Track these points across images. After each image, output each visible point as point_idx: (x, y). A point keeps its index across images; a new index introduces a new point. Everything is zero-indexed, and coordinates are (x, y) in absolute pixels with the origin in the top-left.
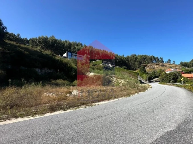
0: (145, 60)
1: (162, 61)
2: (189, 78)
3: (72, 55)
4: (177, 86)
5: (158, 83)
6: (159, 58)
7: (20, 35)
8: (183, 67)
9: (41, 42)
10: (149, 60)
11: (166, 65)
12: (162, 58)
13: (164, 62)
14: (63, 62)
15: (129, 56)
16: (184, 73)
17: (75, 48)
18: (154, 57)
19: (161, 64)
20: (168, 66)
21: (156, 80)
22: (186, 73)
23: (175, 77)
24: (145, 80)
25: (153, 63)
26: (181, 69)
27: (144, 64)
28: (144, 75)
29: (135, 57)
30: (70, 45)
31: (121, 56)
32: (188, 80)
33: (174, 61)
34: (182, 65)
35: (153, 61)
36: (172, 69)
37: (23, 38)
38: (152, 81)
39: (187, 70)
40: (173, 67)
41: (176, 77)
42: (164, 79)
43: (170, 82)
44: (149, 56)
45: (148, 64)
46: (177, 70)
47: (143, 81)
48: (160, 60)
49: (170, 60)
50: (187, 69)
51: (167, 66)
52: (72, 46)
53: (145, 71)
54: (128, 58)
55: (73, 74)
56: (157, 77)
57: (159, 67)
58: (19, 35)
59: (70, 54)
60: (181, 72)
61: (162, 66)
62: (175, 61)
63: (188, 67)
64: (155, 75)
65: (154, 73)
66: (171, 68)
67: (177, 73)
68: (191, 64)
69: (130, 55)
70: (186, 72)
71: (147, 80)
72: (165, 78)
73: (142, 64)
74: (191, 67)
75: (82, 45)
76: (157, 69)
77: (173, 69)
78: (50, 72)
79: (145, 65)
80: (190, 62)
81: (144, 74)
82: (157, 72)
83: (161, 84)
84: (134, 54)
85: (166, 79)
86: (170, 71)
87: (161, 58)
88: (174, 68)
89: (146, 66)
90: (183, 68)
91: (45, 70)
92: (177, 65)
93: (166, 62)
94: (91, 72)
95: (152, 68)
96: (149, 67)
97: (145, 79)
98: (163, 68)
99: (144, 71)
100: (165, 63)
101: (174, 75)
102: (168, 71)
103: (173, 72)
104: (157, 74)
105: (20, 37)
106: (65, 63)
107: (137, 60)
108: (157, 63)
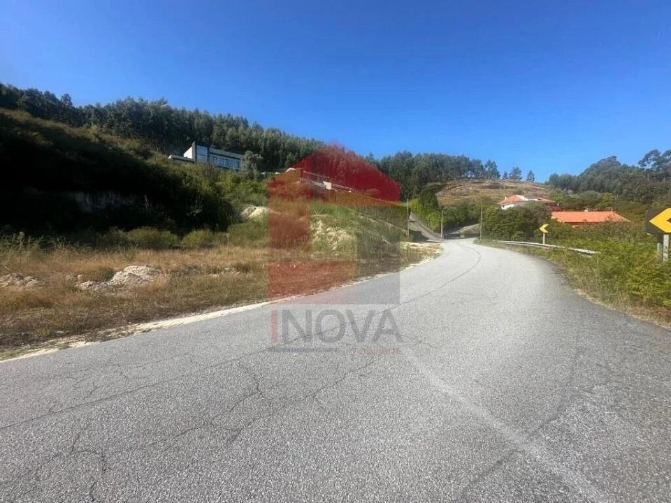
0: (441, 168)
1: (495, 173)
2: (574, 226)
3: (209, 153)
4: (524, 253)
5: (473, 239)
6: (484, 163)
7: (70, 98)
8: (559, 189)
9: (123, 116)
10: (453, 169)
11: (507, 184)
12: (494, 163)
13: (499, 176)
14: (170, 173)
15: (389, 158)
16: (562, 210)
17: (223, 134)
18: (466, 160)
19: (491, 181)
20: (512, 188)
21: (468, 231)
22: (567, 209)
23: (528, 221)
24: (435, 231)
25: (463, 178)
26: (551, 197)
27: (436, 181)
28: (432, 216)
29: (407, 160)
30: (210, 124)
31: (365, 157)
32: (570, 231)
33: (531, 173)
34: (556, 186)
35: (465, 171)
36: (522, 198)
37: (81, 107)
38: (454, 233)
39: (573, 200)
40: (527, 190)
41: (532, 221)
42: (491, 228)
43: (510, 236)
44: (454, 157)
45: (447, 180)
46: (536, 200)
47: (425, 234)
48: (487, 169)
49: (520, 169)
50: (572, 196)
51: (507, 187)
52: (215, 127)
53: (436, 204)
54: (386, 163)
55: (197, 211)
56: (474, 221)
57: (482, 190)
58: (67, 98)
59: (203, 150)
60: (551, 205)
61: (490, 187)
62: (533, 172)
63: (576, 190)
64: (467, 215)
65: (465, 208)
66: (520, 193)
67: (537, 207)
68: (586, 182)
69: (393, 154)
70: (567, 205)
71: (440, 232)
72: (496, 226)
73: (431, 181)
74: (584, 190)
75: (245, 123)
76: (474, 197)
77: (525, 197)
78: (124, 203)
79: (439, 184)
80: (581, 175)
81: (431, 212)
82: (474, 205)
83: (480, 243)
84: (405, 152)
85: (499, 227)
86: (514, 203)
87: (490, 164)
88: (530, 193)
89: (440, 188)
90: (559, 192)
91: (109, 199)
92: (538, 185)
93: (506, 174)
94: (257, 206)
95: (461, 194)
96: (453, 191)
97: (434, 227)
98: (493, 194)
99: (431, 204)
100: (501, 178)
101: (525, 216)
102: (509, 203)
103: (522, 205)
104: (473, 213)
105: (71, 104)
106: (175, 176)
107: (414, 170)
108: (476, 178)
